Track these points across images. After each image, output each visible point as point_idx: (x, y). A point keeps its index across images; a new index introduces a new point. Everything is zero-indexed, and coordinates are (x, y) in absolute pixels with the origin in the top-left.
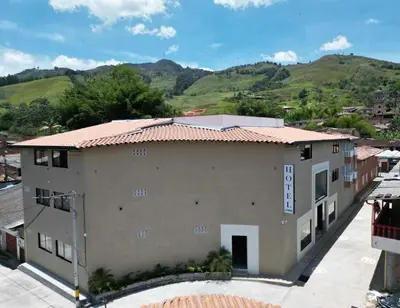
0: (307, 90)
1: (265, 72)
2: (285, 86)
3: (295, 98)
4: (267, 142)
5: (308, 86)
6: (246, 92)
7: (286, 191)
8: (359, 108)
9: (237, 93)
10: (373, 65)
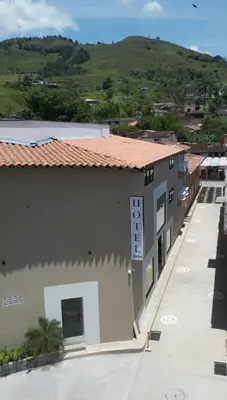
0: (112, 78)
1: (58, 50)
2: (85, 72)
3: (98, 89)
4: (108, 166)
5: (113, 73)
6: (35, 76)
7: (133, 231)
8: (169, 104)
9: (22, 77)
10: (180, 54)
